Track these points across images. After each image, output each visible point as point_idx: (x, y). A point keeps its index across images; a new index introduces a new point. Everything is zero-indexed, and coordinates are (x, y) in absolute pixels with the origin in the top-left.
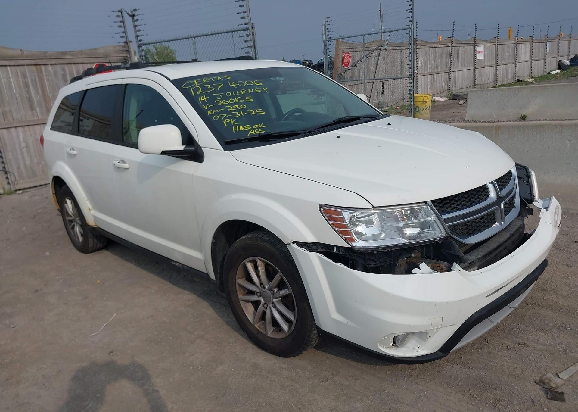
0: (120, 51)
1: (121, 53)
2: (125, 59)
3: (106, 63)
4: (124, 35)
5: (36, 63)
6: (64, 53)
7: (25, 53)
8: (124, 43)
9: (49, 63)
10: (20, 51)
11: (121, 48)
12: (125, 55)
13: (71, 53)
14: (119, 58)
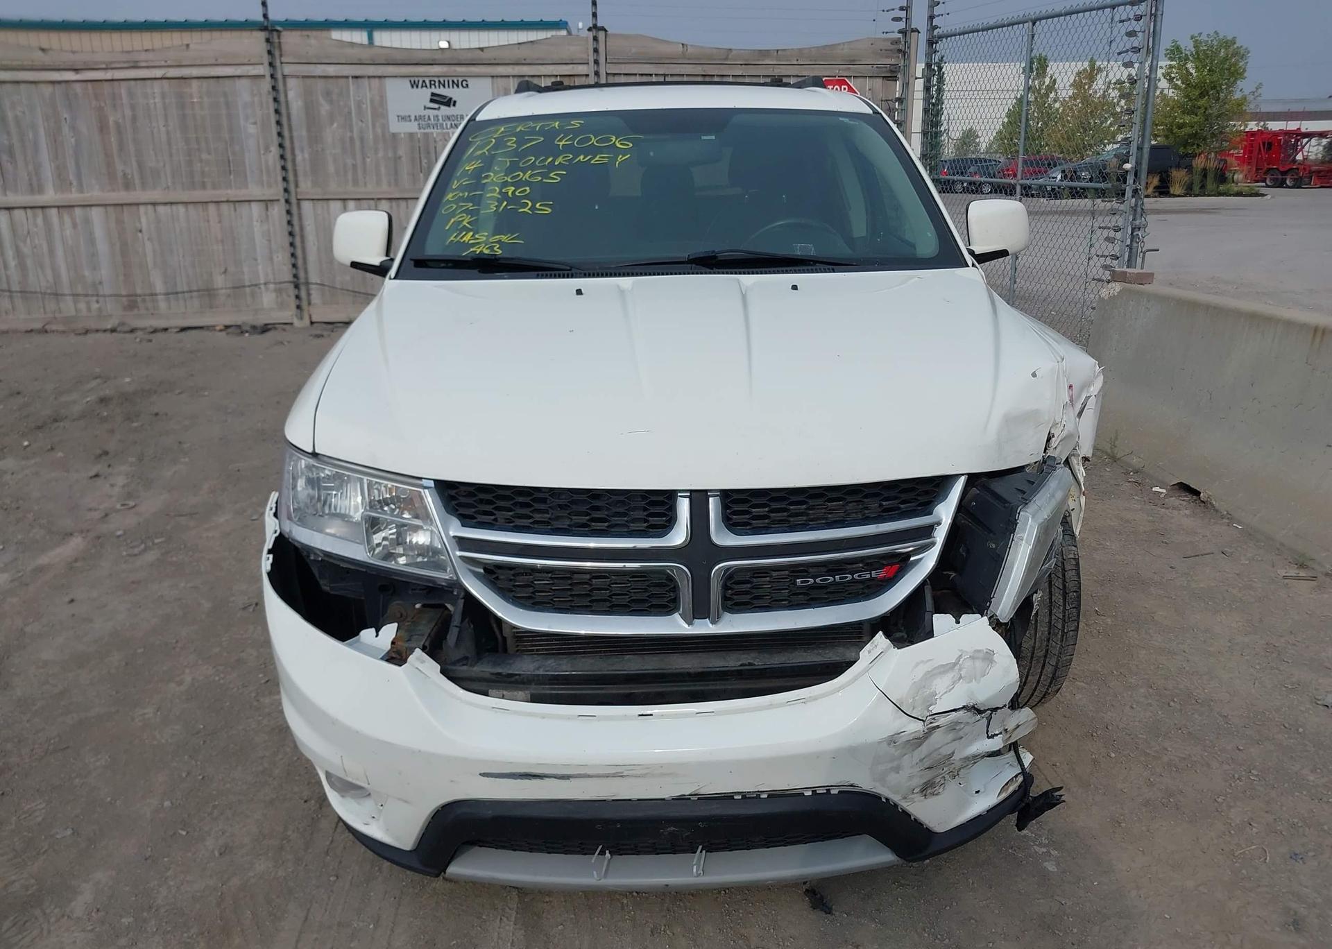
0: (883, 52)
1: (887, 57)
2: (892, 71)
3: (846, 76)
4: (903, 14)
5: (704, 71)
6: (765, 53)
7: (690, 50)
8: (900, 32)
9: (729, 74)
10: (681, 45)
11: (888, 45)
12: (893, 61)
13: (779, 52)
14: (877, 67)
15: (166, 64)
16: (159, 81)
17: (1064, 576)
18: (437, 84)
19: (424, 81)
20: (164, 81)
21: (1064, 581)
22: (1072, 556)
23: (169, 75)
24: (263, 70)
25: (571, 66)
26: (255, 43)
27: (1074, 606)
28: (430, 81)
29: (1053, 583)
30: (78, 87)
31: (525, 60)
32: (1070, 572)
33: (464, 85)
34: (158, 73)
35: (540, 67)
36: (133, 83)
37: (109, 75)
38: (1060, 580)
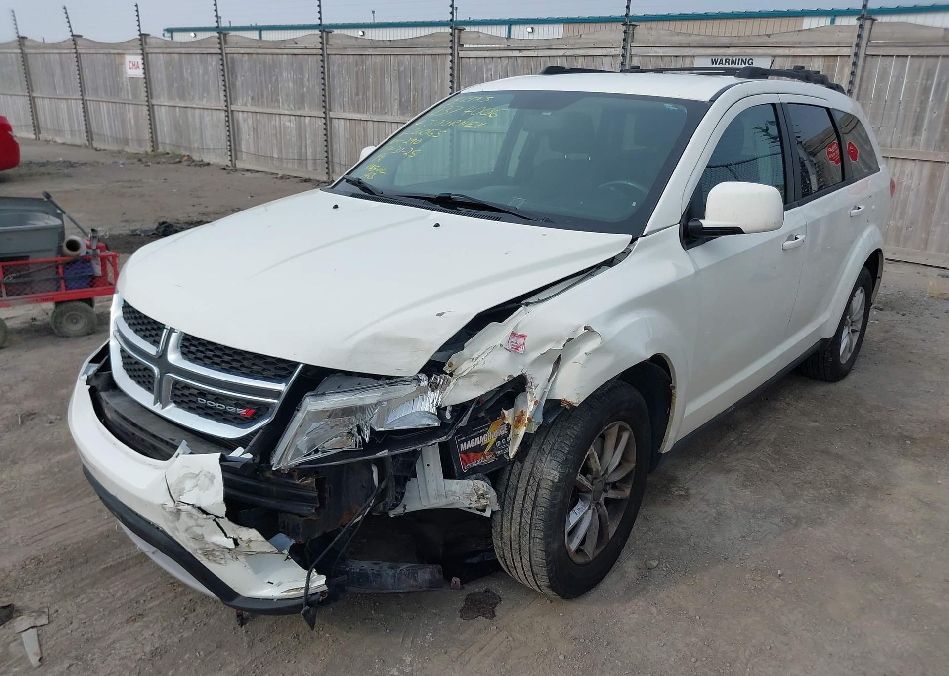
10: (943, 30)
15: (566, 47)
16: (561, 58)
17: (537, 490)
18: (730, 62)
19: (721, 60)
20: (564, 58)
21: (536, 494)
22: (551, 478)
23: (566, 54)
24: (619, 52)
25: (837, 48)
26: (616, 33)
27: (540, 518)
28: (726, 60)
29: (528, 493)
30: (520, 61)
31: (800, 43)
32: (544, 490)
33: (750, 63)
34: (561, 53)
35: (810, 49)
36: (548, 58)
37: (535, 54)
38: (534, 493)
